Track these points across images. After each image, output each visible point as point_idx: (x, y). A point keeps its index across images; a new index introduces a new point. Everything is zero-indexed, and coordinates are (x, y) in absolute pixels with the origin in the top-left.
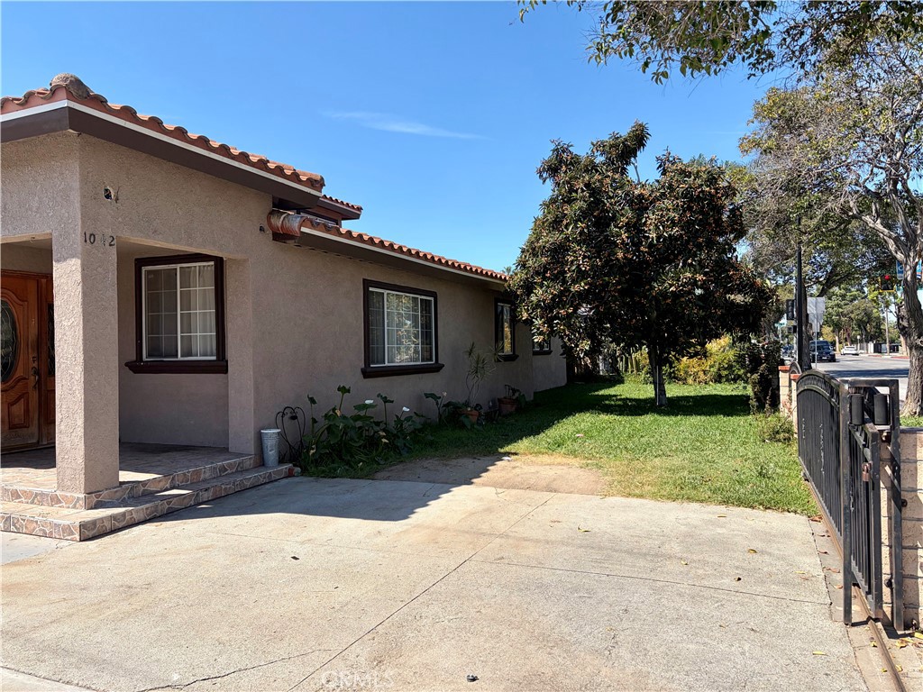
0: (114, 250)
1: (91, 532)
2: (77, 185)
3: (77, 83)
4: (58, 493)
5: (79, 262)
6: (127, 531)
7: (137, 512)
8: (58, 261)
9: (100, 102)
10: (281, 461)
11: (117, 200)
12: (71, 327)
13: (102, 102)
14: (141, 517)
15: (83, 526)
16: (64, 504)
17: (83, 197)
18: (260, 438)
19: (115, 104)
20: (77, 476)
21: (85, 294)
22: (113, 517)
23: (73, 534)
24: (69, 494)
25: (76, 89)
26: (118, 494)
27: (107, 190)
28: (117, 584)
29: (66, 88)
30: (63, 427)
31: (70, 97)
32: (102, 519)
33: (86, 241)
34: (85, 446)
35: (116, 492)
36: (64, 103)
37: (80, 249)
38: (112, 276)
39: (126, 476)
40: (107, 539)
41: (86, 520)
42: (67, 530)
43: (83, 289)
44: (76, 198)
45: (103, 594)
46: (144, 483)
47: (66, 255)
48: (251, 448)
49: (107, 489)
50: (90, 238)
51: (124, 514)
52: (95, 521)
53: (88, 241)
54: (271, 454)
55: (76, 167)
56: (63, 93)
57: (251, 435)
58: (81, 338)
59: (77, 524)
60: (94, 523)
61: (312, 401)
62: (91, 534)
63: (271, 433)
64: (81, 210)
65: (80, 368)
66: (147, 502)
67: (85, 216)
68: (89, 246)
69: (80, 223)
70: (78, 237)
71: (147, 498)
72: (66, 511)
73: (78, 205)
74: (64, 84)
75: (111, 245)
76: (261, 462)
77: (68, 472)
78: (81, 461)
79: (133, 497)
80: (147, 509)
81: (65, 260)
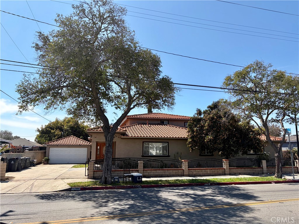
11: (96, 138)
75: (95, 142)
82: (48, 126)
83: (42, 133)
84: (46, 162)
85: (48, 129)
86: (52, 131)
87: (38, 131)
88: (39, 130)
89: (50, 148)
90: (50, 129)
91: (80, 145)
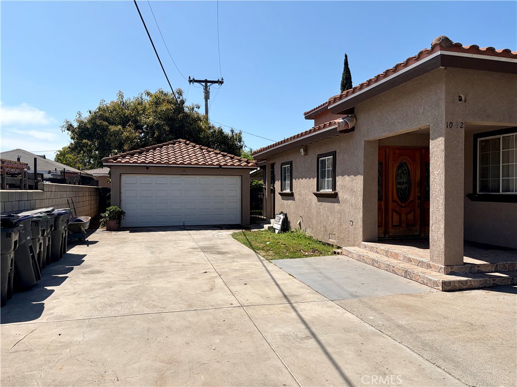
0: (463, 130)
1: (448, 287)
2: (443, 96)
3: (446, 40)
4: (430, 263)
5: (443, 139)
6: (468, 291)
7: (474, 281)
8: (432, 139)
9: (458, 47)
11: (465, 101)
12: (438, 174)
13: (459, 46)
14: (477, 285)
15: (444, 283)
16: (433, 269)
17: (447, 102)
19: (466, 46)
20: (441, 256)
21: (446, 156)
22: (460, 282)
23: (438, 286)
24: (436, 265)
25: (445, 43)
26: (463, 269)
27: (460, 96)
28: (464, 320)
29: (440, 44)
30: (433, 228)
31: (442, 49)
32: (454, 282)
33: (447, 127)
34: (445, 240)
35: (462, 268)
36: (439, 53)
37: (444, 132)
38: (462, 145)
39: (467, 260)
40: (457, 293)
41: (446, 280)
42: (435, 284)
43: (445, 153)
44: (443, 104)
45: (457, 324)
46: (478, 266)
47: (436, 136)
49: (456, 265)
50: (450, 125)
51: (466, 281)
52: (451, 281)
53: (449, 127)
55: (444, 87)
56: (438, 47)
58: (444, 180)
59: (441, 281)
60: (450, 282)
62: (448, 288)
64: (446, 110)
65: (443, 197)
66: (480, 277)
67: (447, 113)
68: (449, 129)
69: (444, 117)
70: (443, 125)
71: (480, 275)
72: (434, 273)
73: (443, 108)
74: (438, 42)
75: (461, 128)
77: (436, 252)
78: (442, 247)
79: (471, 272)
80: (480, 281)
81: (436, 138)
82: (98, 115)
83: (80, 135)
84: (113, 223)
85: (98, 122)
86: (113, 128)
87: (68, 130)
88: (71, 125)
89: (124, 177)
90: (105, 123)
91: (221, 166)
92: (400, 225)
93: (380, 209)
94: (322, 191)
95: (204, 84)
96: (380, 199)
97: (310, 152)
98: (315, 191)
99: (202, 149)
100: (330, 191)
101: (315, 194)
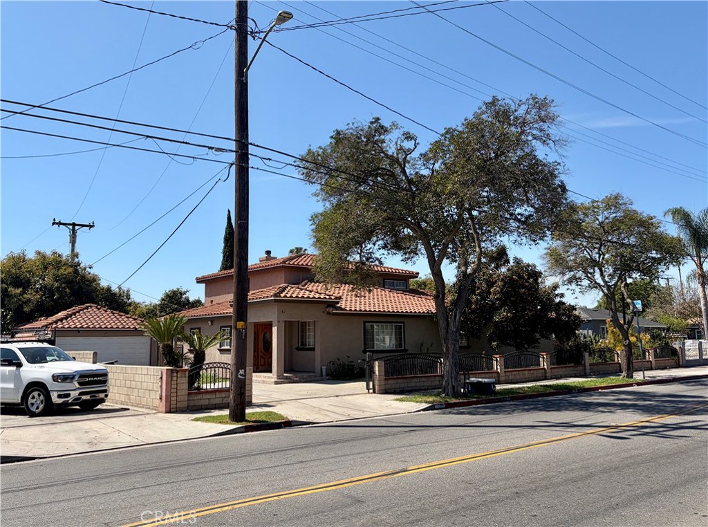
0: (284, 324)
2: (276, 311)
4: (272, 376)
5: (277, 327)
10: (327, 376)
11: (285, 312)
17: (278, 313)
18: (321, 369)
21: (277, 334)
22: (281, 381)
24: (274, 377)
27: (282, 311)
39: (285, 374)
42: (272, 382)
46: (289, 376)
48: (319, 371)
49: (281, 376)
50: (279, 322)
51: (284, 381)
54: (324, 373)
57: (320, 368)
58: (277, 343)
59: (275, 382)
60: (278, 382)
61: (339, 359)
63: (324, 368)
65: (276, 350)
67: (278, 317)
68: (279, 324)
69: (277, 319)
70: (276, 322)
73: (276, 315)
75: (283, 322)
76: (322, 375)
80: (289, 381)
92: (265, 365)
93: (254, 356)
94: (223, 348)
95: (71, 227)
96: (254, 351)
97: (215, 323)
98: (219, 347)
99: (114, 314)
100: (228, 347)
101: (219, 350)
